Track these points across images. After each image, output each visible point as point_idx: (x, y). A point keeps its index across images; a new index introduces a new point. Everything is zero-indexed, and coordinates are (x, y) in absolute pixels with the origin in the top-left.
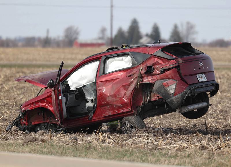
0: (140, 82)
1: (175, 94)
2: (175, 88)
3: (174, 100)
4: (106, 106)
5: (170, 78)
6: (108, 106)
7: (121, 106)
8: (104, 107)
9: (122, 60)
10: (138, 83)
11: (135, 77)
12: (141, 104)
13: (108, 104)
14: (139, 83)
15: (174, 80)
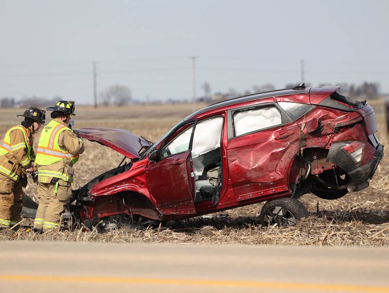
0: (303, 147)
1: (362, 163)
2: (362, 154)
3: (361, 172)
4: (245, 184)
5: (355, 138)
6: (248, 185)
7: (272, 184)
8: (242, 187)
9: (260, 114)
10: (300, 148)
11: (294, 140)
12: (297, 180)
13: (248, 181)
14: (302, 149)
15: (360, 142)
